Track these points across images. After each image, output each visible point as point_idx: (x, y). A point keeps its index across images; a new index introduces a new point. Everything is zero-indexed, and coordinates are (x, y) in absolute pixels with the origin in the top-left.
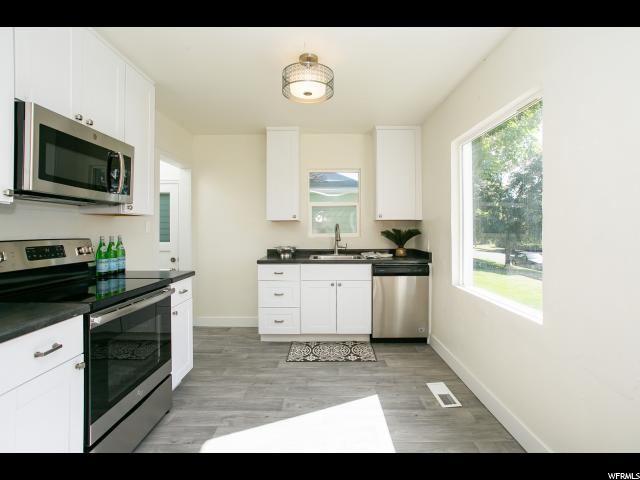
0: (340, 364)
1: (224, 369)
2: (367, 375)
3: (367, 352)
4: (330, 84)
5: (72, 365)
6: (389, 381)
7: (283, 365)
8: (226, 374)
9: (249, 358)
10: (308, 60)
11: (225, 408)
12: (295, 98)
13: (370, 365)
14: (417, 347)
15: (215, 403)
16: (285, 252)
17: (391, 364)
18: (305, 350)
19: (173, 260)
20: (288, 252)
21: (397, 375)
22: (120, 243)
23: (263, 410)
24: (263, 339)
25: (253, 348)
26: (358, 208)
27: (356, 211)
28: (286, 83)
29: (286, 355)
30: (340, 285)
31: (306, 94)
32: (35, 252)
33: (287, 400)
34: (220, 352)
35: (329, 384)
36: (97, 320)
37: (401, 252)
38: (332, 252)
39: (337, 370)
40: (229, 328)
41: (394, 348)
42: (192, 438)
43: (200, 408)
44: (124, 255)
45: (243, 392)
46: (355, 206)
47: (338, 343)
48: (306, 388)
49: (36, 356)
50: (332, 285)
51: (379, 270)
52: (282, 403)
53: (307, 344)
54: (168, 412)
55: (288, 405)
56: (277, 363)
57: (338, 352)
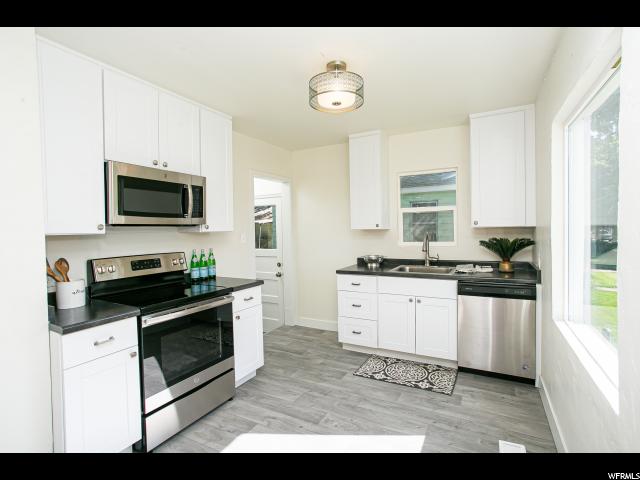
0: (406, 389)
1: (294, 371)
2: (428, 409)
3: (445, 381)
4: (359, 92)
5: (127, 353)
6: (450, 424)
7: (348, 378)
8: (293, 376)
9: (322, 364)
10: (336, 67)
11: (273, 408)
12: (324, 108)
13: (439, 397)
14: (518, 389)
15: (268, 402)
16: (372, 261)
17: (467, 402)
18: (380, 365)
19: (279, 265)
20: (375, 261)
21: (468, 418)
22: (211, 254)
23: (301, 419)
24: (344, 348)
25: (331, 355)
26: (455, 214)
27: (452, 216)
28: (314, 93)
29: (357, 367)
30: (419, 301)
31: (335, 104)
32: (137, 265)
33: (328, 416)
34: (300, 354)
35: (380, 410)
36: (149, 321)
37: (506, 267)
38: (422, 263)
39: (399, 395)
40: (322, 331)
41: (483, 384)
42: (235, 428)
43: (255, 402)
44: (214, 263)
45: (298, 396)
46: (452, 211)
47: (418, 364)
48: (353, 408)
49: (96, 344)
50: (411, 301)
51: (467, 288)
52: (322, 417)
53: (385, 360)
54: (231, 399)
55: (327, 421)
56: (344, 374)
57: (413, 374)
